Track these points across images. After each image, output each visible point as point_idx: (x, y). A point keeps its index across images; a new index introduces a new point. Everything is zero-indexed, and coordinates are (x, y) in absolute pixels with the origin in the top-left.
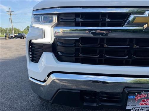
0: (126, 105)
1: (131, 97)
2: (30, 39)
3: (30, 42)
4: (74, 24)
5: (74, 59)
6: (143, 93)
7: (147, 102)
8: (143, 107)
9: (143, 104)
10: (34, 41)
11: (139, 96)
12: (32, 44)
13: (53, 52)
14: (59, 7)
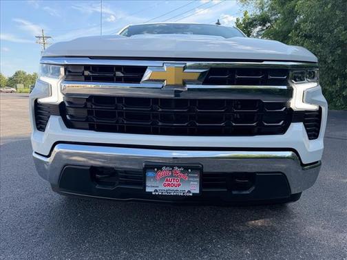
0: (145, 187)
1: (149, 174)
2: (36, 97)
3: (36, 101)
4: (83, 78)
5: (87, 125)
6: (164, 168)
7: (172, 182)
8: (169, 190)
9: (169, 185)
10: (41, 101)
11: (160, 173)
12: (38, 104)
13: (61, 115)
14: (66, 57)
